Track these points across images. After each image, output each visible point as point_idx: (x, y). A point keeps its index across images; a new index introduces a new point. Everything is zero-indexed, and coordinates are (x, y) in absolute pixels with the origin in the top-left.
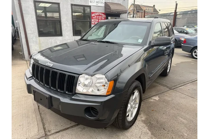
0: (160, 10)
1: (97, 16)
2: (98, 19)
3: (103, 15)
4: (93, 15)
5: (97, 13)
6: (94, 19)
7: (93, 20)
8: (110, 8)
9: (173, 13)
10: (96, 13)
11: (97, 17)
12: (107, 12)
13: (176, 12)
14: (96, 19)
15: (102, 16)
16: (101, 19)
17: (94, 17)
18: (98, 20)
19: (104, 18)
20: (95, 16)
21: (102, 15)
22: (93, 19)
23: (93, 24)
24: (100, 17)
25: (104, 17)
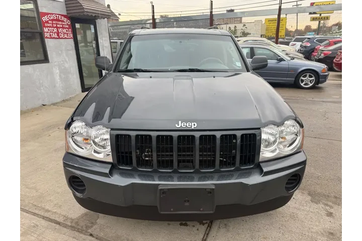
0: (120, 15)
1: (52, 20)
2: (57, 27)
3: (65, 20)
4: (45, 19)
5: (53, 14)
6: (49, 27)
7: (46, 30)
8: (81, 6)
9: (151, 19)
10: (51, 14)
11: (53, 24)
12: (74, 14)
13: (154, 19)
14: (53, 27)
15: (63, 21)
16: (63, 28)
17: (47, 22)
18: (58, 30)
19: (68, 26)
20: (50, 22)
21: (63, 18)
22: (45, 27)
23: (47, 38)
24: (60, 23)
25: (67, 24)
